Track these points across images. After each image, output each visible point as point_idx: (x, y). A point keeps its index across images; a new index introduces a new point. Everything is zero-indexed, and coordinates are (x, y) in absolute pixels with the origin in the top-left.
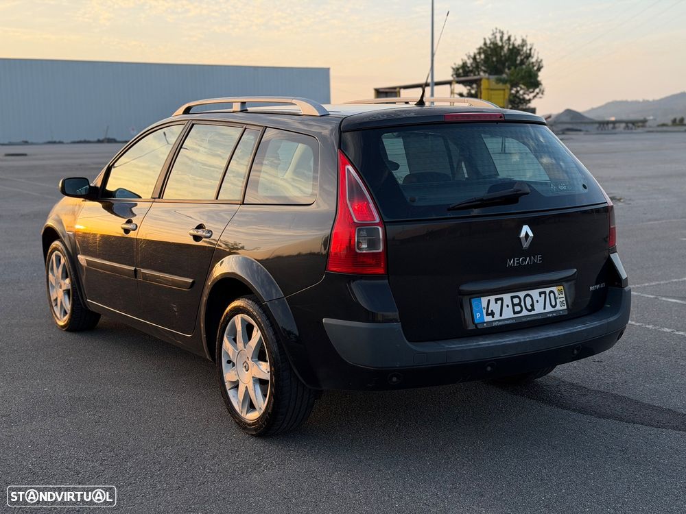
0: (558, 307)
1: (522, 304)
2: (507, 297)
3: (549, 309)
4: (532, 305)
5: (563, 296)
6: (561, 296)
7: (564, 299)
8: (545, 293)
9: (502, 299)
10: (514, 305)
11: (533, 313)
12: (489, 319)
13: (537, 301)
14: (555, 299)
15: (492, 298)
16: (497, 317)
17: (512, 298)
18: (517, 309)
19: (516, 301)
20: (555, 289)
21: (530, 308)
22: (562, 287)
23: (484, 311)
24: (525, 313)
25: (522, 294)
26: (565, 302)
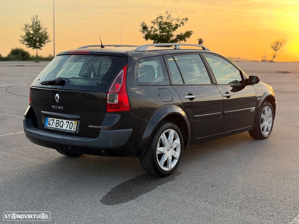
0: (72, 129)
1: (59, 124)
2: (55, 120)
3: (68, 129)
4: (62, 125)
5: (76, 125)
6: (75, 125)
7: (76, 127)
8: (69, 122)
9: (54, 120)
10: (57, 123)
11: (62, 128)
12: (48, 126)
13: (65, 125)
14: (72, 126)
15: (52, 119)
16: (51, 126)
17: (57, 120)
18: (57, 125)
19: (58, 122)
20: (73, 122)
21: (61, 126)
22: (77, 122)
23: (48, 123)
24: (59, 127)
25: (60, 120)
26: (76, 128)
